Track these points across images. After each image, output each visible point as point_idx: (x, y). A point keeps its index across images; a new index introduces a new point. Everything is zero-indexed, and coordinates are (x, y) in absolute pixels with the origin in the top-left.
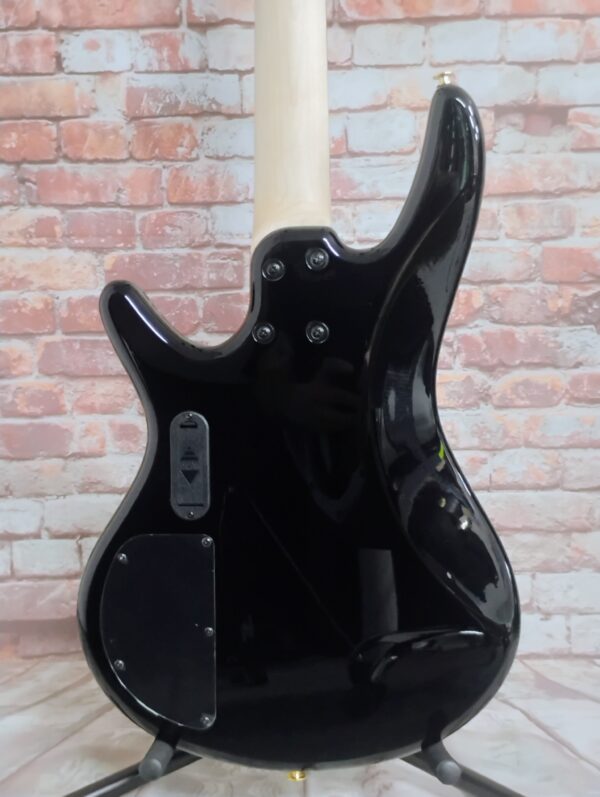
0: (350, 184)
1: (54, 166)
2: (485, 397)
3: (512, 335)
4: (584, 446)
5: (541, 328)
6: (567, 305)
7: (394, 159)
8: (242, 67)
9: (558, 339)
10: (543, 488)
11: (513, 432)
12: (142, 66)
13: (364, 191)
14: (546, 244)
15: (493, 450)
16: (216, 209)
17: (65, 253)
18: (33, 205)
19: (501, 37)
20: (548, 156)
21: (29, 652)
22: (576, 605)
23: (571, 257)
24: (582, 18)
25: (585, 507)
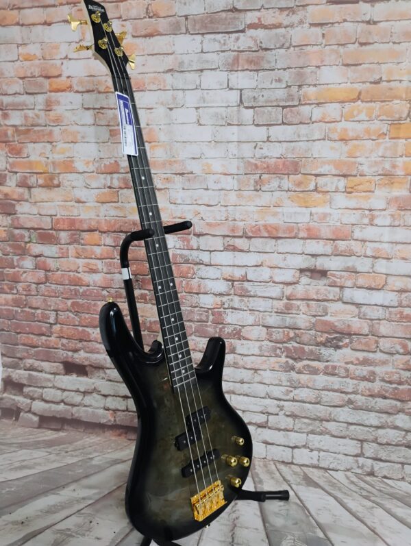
0: (247, 291)
2: (293, 368)
3: (303, 348)
4: (329, 390)
5: (314, 347)
6: (324, 340)
7: (263, 284)
8: (211, 250)
9: (321, 352)
10: (313, 403)
11: (302, 382)
12: (178, 246)
13: (252, 293)
14: (317, 318)
15: (295, 388)
16: (200, 295)
17: (150, 305)
18: (140, 289)
19: (303, 245)
20: (319, 287)
21: (130, 438)
22: (322, 448)
23: (326, 323)
24: (334, 240)
25: (328, 412)
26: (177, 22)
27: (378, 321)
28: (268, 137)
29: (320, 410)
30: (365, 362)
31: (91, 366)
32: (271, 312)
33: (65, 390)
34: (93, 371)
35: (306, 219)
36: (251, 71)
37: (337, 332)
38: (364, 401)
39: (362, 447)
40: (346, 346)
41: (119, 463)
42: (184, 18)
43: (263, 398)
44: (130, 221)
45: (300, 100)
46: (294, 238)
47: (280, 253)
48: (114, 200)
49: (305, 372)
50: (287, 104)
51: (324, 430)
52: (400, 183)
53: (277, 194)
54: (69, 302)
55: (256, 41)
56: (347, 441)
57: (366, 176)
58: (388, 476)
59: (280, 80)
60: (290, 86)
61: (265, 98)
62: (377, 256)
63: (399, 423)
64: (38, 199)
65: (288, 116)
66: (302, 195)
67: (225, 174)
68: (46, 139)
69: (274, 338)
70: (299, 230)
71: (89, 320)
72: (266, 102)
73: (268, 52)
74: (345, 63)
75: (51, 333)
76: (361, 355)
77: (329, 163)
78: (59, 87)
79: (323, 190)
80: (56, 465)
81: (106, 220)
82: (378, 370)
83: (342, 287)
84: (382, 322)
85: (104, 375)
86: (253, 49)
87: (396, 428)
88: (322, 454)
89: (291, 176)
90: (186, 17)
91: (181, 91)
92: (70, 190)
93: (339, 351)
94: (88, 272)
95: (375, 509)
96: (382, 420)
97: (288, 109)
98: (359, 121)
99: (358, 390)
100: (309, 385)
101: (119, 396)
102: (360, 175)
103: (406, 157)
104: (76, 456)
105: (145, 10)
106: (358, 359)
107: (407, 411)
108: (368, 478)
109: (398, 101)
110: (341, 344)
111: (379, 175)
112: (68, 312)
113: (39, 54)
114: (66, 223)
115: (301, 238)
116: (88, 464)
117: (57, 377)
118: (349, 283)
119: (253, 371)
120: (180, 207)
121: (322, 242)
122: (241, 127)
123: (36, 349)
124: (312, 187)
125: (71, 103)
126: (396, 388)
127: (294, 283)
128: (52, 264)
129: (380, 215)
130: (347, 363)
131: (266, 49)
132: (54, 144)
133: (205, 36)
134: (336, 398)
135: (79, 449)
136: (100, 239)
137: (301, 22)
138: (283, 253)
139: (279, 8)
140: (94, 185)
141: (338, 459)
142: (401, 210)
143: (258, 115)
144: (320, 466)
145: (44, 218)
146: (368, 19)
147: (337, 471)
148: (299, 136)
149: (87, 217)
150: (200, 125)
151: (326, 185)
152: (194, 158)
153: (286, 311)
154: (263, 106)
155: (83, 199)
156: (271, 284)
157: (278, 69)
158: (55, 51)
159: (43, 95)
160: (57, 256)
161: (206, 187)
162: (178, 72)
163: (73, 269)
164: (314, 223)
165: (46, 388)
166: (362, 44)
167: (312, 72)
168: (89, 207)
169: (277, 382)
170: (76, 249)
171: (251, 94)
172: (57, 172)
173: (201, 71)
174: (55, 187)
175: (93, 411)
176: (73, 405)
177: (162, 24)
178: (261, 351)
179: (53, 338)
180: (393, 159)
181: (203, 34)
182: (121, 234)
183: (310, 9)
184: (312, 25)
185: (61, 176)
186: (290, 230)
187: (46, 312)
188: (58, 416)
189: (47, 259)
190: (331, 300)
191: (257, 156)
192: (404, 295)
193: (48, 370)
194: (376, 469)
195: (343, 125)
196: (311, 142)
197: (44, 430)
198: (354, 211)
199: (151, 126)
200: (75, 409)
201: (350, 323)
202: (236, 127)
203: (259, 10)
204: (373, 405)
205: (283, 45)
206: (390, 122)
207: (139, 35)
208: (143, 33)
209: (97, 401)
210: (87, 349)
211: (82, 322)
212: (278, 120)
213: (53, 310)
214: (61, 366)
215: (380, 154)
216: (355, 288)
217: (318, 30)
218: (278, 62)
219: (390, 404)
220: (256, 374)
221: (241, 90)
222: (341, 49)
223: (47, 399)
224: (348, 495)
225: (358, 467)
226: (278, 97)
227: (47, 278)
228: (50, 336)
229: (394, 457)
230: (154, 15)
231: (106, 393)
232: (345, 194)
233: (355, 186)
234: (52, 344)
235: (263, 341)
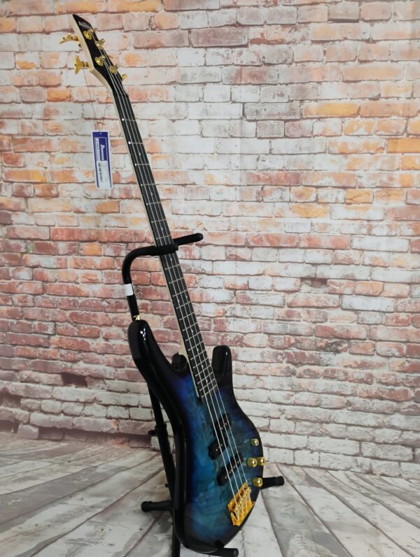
0: (249, 299)
1: (149, 287)
2: (294, 373)
3: (304, 353)
4: (328, 393)
5: (314, 352)
6: (324, 345)
7: (264, 292)
8: (213, 259)
9: (321, 356)
10: (313, 407)
11: (303, 386)
13: (254, 302)
14: (317, 324)
15: (296, 392)
16: (203, 304)
19: (304, 254)
20: (320, 295)
21: (133, 445)
22: (322, 449)
23: (325, 329)
24: (334, 249)
25: (328, 415)
26: (181, 35)
27: (375, 326)
28: (271, 150)
29: (320, 413)
30: (363, 365)
31: (90, 376)
32: (273, 319)
33: (63, 401)
34: (92, 382)
35: (307, 229)
36: (254, 85)
37: (336, 337)
38: (362, 402)
39: (360, 447)
40: (345, 350)
41: (123, 470)
42: (187, 32)
43: (265, 402)
44: (131, 231)
45: (301, 115)
46: (295, 247)
47: (281, 262)
48: (115, 210)
49: (306, 376)
50: (289, 118)
51: (324, 431)
52: (397, 195)
53: (279, 205)
54: (68, 313)
55: (258, 56)
56: (346, 441)
57: (364, 188)
58: (386, 473)
59: (282, 95)
60: (292, 101)
61: (267, 111)
62: (375, 264)
63: (396, 423)
64: (35, 210)
65: (290, 130)
66: (304, 207)
67: (228, 186)
68: (44, 148)
69: (276, 344)
70: (300, 240)
71: (88, 331)
72: (269, 115)
73: (271, 67)
74: (345, 79)
75: (49, 344)
76: (359, 359)
77: (330, 175)
78: (57, 97)
79: (324, 201)
80: (60, 475)
81: (106, 230)
82: (375, 372)
83: (341, 295)
84: (378, 326)
85: (104, 386)
86: (257, 64)
87: (393, 427)
88: (322, 454)
89: (293, 188)
90: (189, 30)
91: (184, 104)
92: (69, 201)
93: (338, 355)
94: (87, 283)
95: (375, 506)
96: (379, 420)
97: (290, 123)
98: (359, 136)
99: (356, 393)
100: (309, 389)
101: (121, 406)
102: (359, 187)
103: (403, 170)
104: (80, 465)
105: (148, 22)
106: (356, 363)
107: (403, 411)
108: (367, 477)
109: (396, 117)
110: (340, 348)
111: (377, 187)
112: (66, 323)
113: (37, 63)
114: (65, 233)
115: (303, 248)
116: (93, 473)
117: (56, 388)
118: (348, 291)
119: (255, 377)
120: (183, 217)
121: (322, 252)
122: (243, 139)
123: (33, 360)
124: (313, 198)
125: (71, 112)
126: (392, 390)
127: (295, 291)
128: (50, 275)
129: (378, 225)
130: (346, 367)
131: (269, 64)
132: (53, 153)
133: (208, 49)
134: (335, 400)
135: (83, 459)
136: (100, 250)
137: (303, 39)
138: (285, 262)
139: (281, 25)
140: (94, 195)
141: (338, 460)
142: (398, 221)
143: (260, 127)
144: (322, 466)
145: (42, 229)
146: (367, 38)
147: (337, 470)
148: (300, 149)
149: (87, 228)
150: (203, 137)
151: (326, 196)
152: (196, 170)
153: (287, 319)
154: (265, 120)
155: (83, 209)
156: (272, 292)
157: (281, 84)
158: (54, 60)
159: (41, 105)
160: (54, 267)
161: (208, 198)
162: (181, 84)
163: (72, 280)
164: (314, 233)
165: (45, 399)
166: (361, 62)
167: (313, 87)
168: (90, 217)
169: (279, 387)
170: (75, 259)
171: (254, 107)
172: (56, 182)
173: (205, 84)
174: (53, 197)
175: (94, 421)
176: (74, 416)
177: (165, 37)
178: (262, 357)
179: (51, 349)
180: (391, 172)
181: (206, 48)
182: (122, 244)
183: (311, 26)
184: (314, 42)
185: (60, 186)
186: (291, 239)
187: (43, 323)
188: (58, 427)
189: (45, 270)
190: (331, 307)
191: (259, 168)
192: (400, 301)
193: (45, 382)
194: (374, 468)
195: (343, 139)
196: (311, 156)
197: (44, 441)
198: (353, 222)
199: (153, 138)
200: (76, 419)
201: (349, 328)
202: (239, 139)
203: (262, 26)
204: (371, 406)
205: (286, 60)
206: (387, 137)
207: (141, 46)
208: (146, 44)
209: (98, 411)
210: (86, 360)
211: (81, 332)
212: (280, 134)
213: (51, 321)
214: (59, 377)
215: (378, 167)
216: (354, 295)
217: (319, 47)
218: (280, 77)
219: (386, 404)
220: (258, 380)
221: (244, 104)
222: (342, 66)
223: (46, 410)
224: (349, 493)
225: (358, 466)
226: (280, 111)
227: (44, 290)
228: (48, 348)
229: (391, 456)
230: (157, 27)
231: (107, 403)
232: (345, 205)
233: (355, 197)
234: (49, 356)
235: (264, 347)
